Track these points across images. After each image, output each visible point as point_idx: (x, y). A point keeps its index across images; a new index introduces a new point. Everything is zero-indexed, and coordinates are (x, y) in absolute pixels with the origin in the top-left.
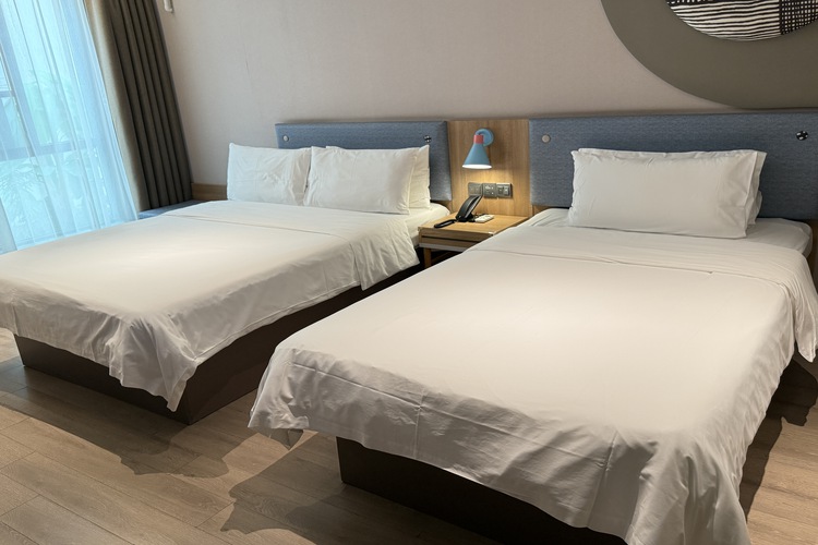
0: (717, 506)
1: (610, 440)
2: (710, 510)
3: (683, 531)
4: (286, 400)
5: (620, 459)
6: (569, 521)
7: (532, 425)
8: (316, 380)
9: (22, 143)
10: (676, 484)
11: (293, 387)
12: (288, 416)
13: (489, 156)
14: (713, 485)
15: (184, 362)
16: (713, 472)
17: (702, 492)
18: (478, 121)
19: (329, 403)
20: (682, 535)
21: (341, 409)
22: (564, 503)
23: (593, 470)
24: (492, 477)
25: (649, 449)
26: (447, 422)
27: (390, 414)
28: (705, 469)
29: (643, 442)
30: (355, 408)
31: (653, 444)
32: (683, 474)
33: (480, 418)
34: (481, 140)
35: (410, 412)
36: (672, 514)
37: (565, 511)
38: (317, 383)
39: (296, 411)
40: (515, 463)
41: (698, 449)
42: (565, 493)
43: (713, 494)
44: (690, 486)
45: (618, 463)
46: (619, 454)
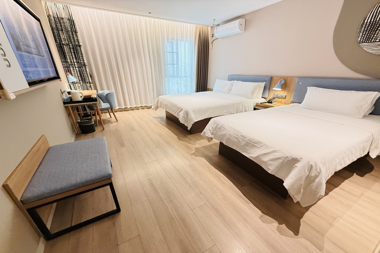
0: (317, 180)
1: (288, 154)
2: (314, 181)
3: (303, 183)
4: (210, 131)
5: (289, 160)
6: (269, 172)
7: (267, 147)
8: (218, 128)
9: (176, 75)
10: (305, 171)
11: (212, 128)
12: (210, 134)
13: (282, 87)
14: (318, 174)
15: (193, 120)
16: (319, 171)
17: (313, 175)
18: (281, 77)
19: (219, 133)
20: (302, 184)
21: (221, 135)
22: (269, 167)
23: (280, 161)
24: (252, 157)
25: (300, 160)
26: (245, 142)
27: (232, 138)
28: (316, 169)
29: (298, 158)
30: (224, 135)
31: (301, 158)
32: (308, 169)
33: (253, 143)
34: (280, 82)
35: (237, 138)
36: (301, 178)
37: (269, 169)
38: (217, 128)
39: (212, 134)
40: (259, 155)
41: (316, 164)
42: (270, 165)
43: (316, 177)
44: (309, 173)
45: (289, 161)
46: (289, 159)
